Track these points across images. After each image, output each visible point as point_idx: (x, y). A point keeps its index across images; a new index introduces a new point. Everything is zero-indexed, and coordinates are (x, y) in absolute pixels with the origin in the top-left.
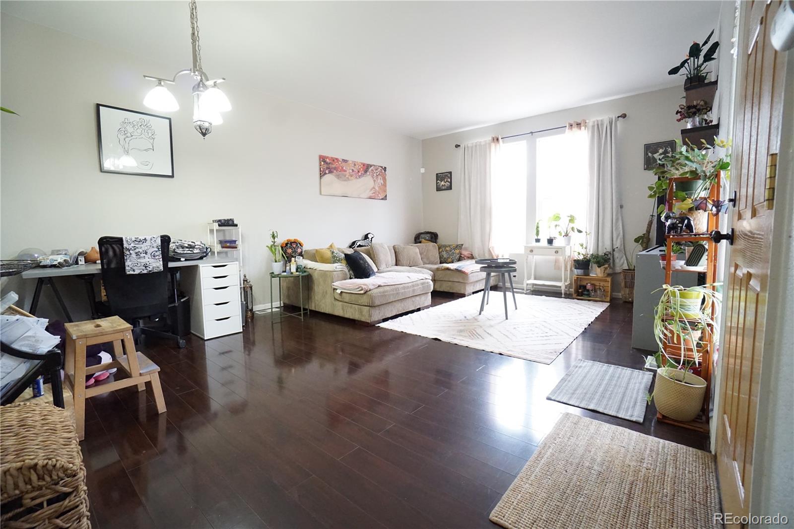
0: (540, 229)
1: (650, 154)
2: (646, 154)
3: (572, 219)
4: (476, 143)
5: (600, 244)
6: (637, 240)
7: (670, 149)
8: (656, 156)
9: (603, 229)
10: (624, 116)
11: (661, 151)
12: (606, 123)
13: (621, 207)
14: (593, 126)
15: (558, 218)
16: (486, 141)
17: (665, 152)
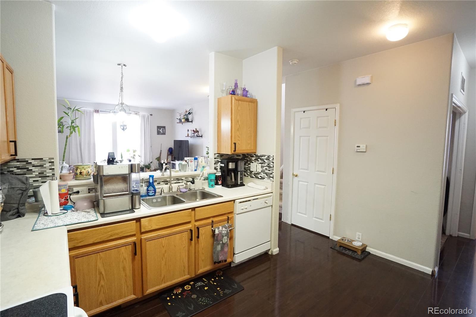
0: (123, 155)
1: (159, 130)
2: (157, 130)
3: (134, 151)
4: (84, 110)
5: (146, 161)
6: (156, 159)
7: (164, 129)
8: (160, 130)
9: (147, 155)
10: (151, 115)
11: (162, 129)
12: (146, 116)
13: (151, 147)
14: (142, 116)
15: (128, 151)
16: (91, 110)
17: (163, 130)
